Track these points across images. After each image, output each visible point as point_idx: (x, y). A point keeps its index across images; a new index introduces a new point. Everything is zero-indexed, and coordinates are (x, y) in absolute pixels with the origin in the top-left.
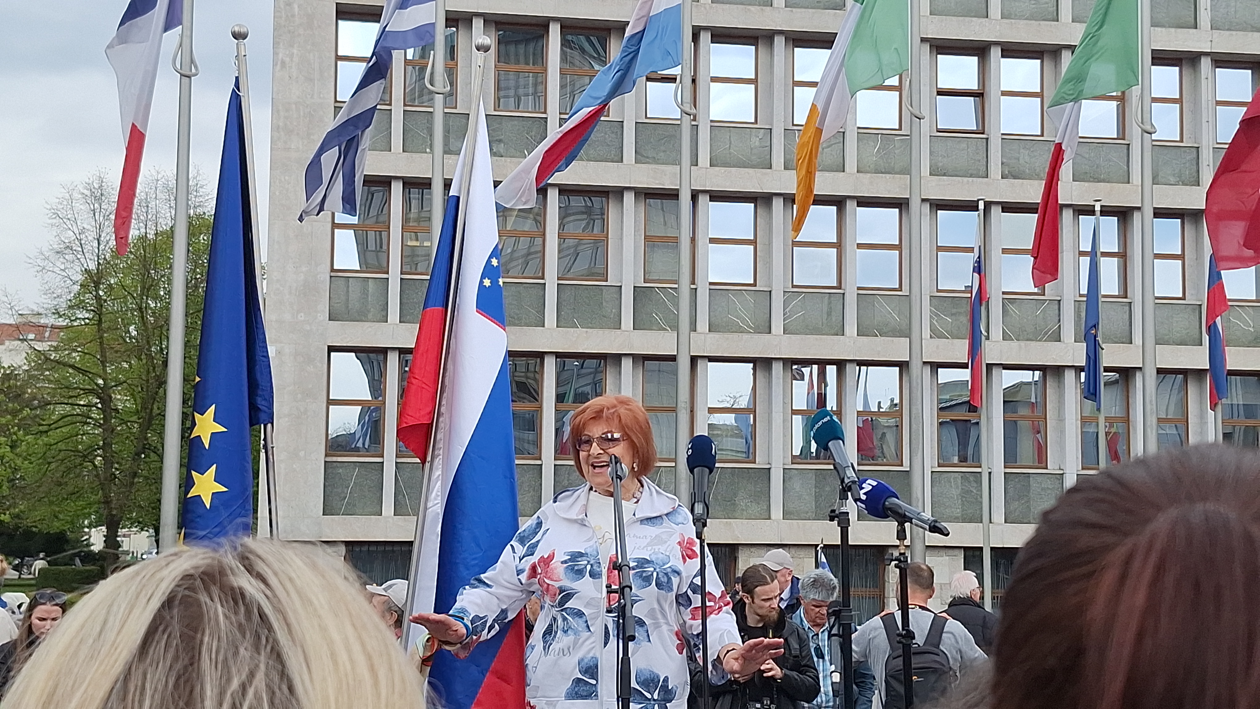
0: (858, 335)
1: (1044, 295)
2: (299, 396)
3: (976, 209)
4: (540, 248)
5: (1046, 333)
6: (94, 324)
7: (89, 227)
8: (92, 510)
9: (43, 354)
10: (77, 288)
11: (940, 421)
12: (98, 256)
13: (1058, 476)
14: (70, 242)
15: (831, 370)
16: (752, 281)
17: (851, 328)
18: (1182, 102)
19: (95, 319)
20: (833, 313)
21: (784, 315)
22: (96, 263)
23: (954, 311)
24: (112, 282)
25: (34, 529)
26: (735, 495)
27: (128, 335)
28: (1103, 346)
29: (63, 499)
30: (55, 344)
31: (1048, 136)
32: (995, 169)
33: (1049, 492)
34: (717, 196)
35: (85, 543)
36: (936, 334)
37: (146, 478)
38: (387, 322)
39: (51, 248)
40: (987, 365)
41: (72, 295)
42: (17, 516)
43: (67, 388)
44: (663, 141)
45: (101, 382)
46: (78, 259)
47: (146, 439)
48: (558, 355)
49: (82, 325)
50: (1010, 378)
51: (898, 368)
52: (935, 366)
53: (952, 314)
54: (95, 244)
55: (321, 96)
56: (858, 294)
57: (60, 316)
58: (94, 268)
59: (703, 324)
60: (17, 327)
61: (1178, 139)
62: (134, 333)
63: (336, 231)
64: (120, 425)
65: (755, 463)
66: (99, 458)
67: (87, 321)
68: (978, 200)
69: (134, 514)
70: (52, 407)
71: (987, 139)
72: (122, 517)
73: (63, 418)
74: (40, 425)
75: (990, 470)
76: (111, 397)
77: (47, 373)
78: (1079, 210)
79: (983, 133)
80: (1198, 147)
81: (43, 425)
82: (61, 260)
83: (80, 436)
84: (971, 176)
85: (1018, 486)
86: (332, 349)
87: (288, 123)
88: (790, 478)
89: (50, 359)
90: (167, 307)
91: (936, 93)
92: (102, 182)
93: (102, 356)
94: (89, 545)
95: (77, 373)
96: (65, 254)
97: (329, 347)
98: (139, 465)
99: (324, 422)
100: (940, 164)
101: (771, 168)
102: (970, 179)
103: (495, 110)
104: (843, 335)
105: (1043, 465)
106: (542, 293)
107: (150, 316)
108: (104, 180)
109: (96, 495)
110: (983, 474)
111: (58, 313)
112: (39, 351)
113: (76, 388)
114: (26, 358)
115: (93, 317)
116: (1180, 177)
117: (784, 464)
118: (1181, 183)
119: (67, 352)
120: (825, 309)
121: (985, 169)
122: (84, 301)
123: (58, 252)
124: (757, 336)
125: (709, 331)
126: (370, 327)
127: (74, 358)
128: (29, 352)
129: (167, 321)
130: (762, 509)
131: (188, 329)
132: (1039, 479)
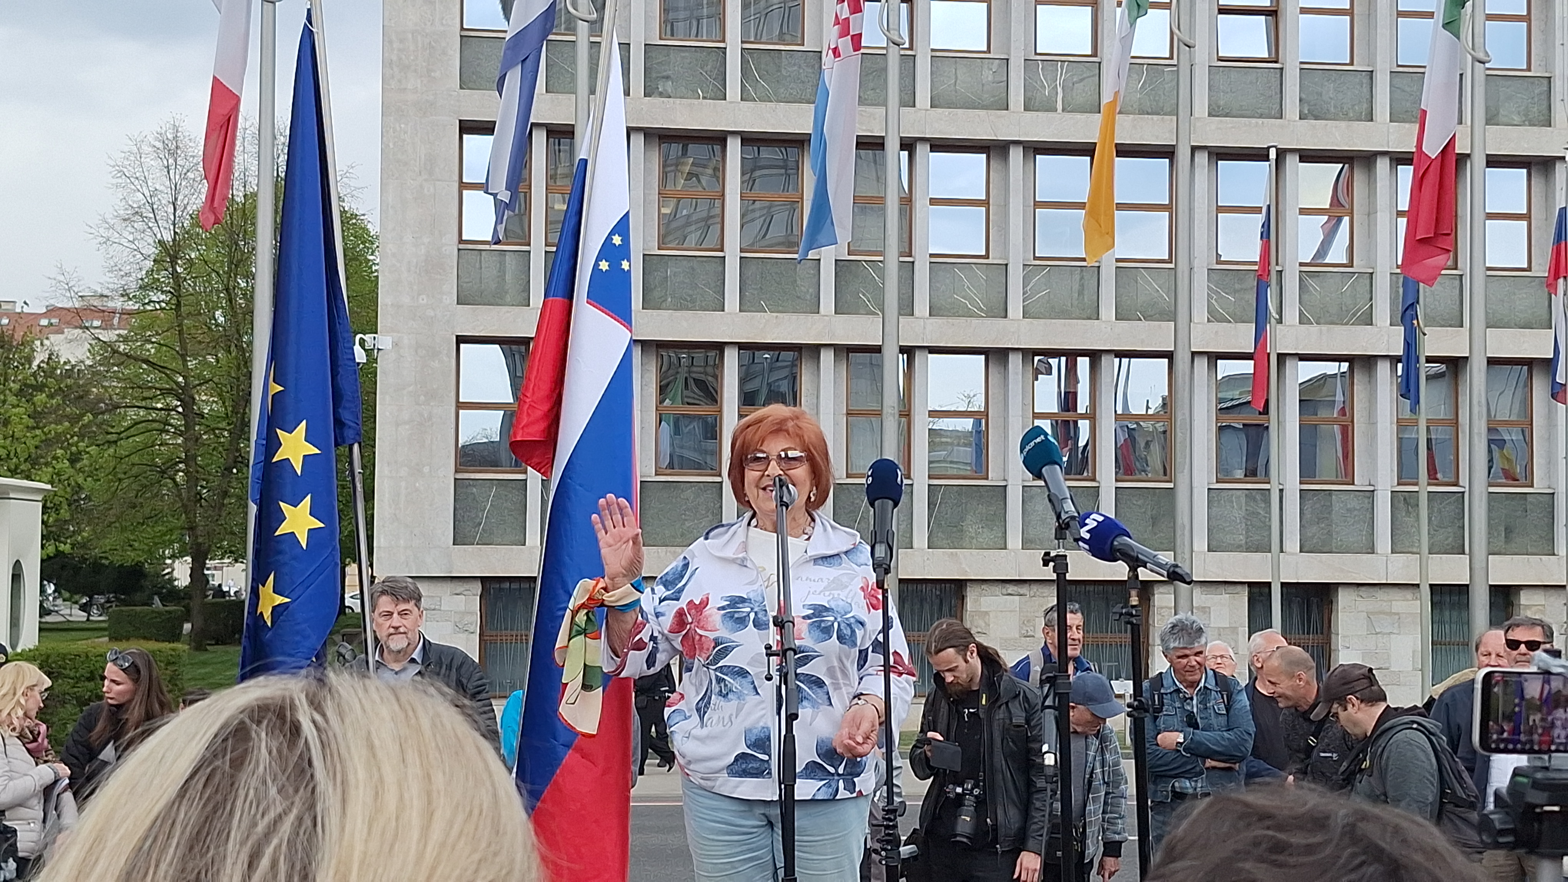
0: (1117, 319)
1: (1352, 266)
2: (422, 398)
3: (1266, 158)
4: (718, 211)
5: (1354, 315)
6: (171, 309)
7: (162, 188)
8: (173, 537)
9: (109, 346)
10: (149, 264)
11: (1219, 424)
12: (174, 225)
13: (1367, 494)
14: (139, 207)
15: (1083, 363)
16: (984, 253)
17: (1108, 311)
18: (1530, 20)
19: (173, 302)
20: (1086, 292)
21: (1024, 294)
22: (172, 232)
23: (1237, 286)
24: (193, 256)
25: (103, 561)
26: (962, 519)
27: (213, 322)
28: (1426, 330)
29: (138, 523)
30: (124, 332)
31: (1360, 65)
32: (1292, 107)
33: (1356, 513)
34: (940, 145)
35: (167, 577)
36: (1214, 316)
37: (239, 498)
38: (529, 305)
39: (116, 214)
40: (1279, 355)
41: (144, 272)
43: (139, 387)
44: (871, 77)
45: (181, 379)
46: (149, 227)
47: (238, 450)
48: (741, 346)
49: (157, 310)
50: (1308, 371)
51: (1166, 360)
52: (1214, 357)
53: (1236, 291)
54: (171, 209)
55: (444, 22)
56: (1117, 267)
57: (130, 299)
58: (170, 239)
59: (922, 306)
60: (77, 312)
61: (1525, 67)
62: (221, 320)
63: (465, 192)
64: (205, 433)
65: (987, 479)
66: (181, 474)
67: (163, 305)
68: (1269, 148)
69: (226, 543)
70: (122, 410)
71: (1282, 69)
72: (210, 546)
73: (136, 424)
74: (108, 433)
75: (1281, 487)
76: (194, 399)
77: (116, 368)
78: (1397, 159)
79: (1276, 62)
80: (1550, 77)
81: (112, 433)
82: (129, 229)
83: (157, 447)
84: (1261, 117)
85: (1318, 506)
86: (461, 340)
87: (404, 57)
88: (1032, 497)
89: (120, 353)
91: (1216, 11)
92: (177, 131)
93: (182, 348)
94: (172, 580)
95: (151, 369)
96: (134, 221)
97: (457, 336)
98: (230, 482)
99: (453, 431)
100: (1222, 103)
101: (1007, 109)
102: (1260, 121)
103: (660, 39)
104: (1098, 319)
105: (1349, 479)
106: (721, 269)
107: (240, 299)
108: (180, 129)
109: (178, 519)
110: (1272, 491)
111: (127, 295)
112: (105, 342)
113: (150, 388)
114: (89, 351)
115: (171, 299)
116: (1526, 115)
117: (1023, 481)
118: (1527, 123)
119: (139, 344)
120: (1076, 287)
121: (1279, 107)
122: (158, 280)
123: (125, 220)
124: (989, 321)
125: (930, 315)
126: (508, 312)
127: (148, 350)
128: (93, 342)
130: (995, 537)
132: (1343, 497)
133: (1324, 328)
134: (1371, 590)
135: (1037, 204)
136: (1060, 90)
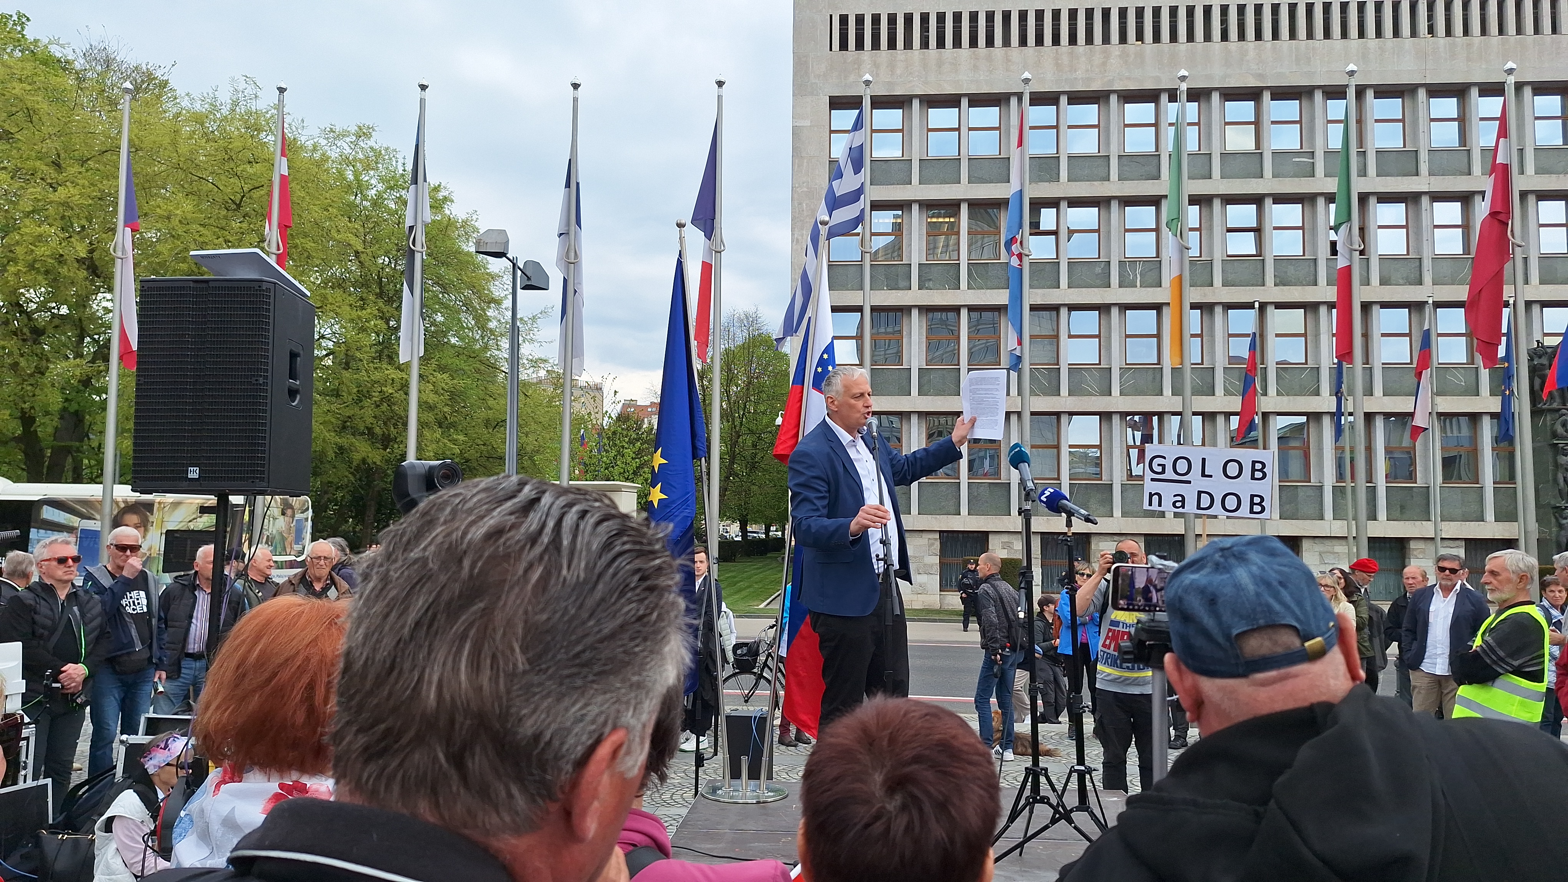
0: (1172, 395)
1: (1306, 364)
4: (957, 347)
5: (1309, 390)
13: (1319, 487)
15: (1154, 419)
16: (1097, 362)
17: (1167, 390)
18: (1408, 228)
20: (1155, 381)
21: (1120, 383)
26: (1088, 501)
28: (1348, 398)
31: (1309, 256)
32: (1270, 279)
33: (1312, 498)
34: (1073, 308)
36: (1227, 392)
40: (1264, 413)
50: (1284, 421)
51: (1201, 417)
52: (1228, 414)
53: (1240, 379)
59: (1064, 390)
65: (1102, 480)
68: (1255, 302)
71: (1264, 259)
79: (1260, 256)
80: (1421, 258)
84: (1251, 286)
85: (1290, 494)
88: (1126, 490)
91: (1226, 231)
100: (1230, 279)
101: (1109, 287)
103: (926, 261)
104: (1162, 395)
105: (1308, 480)
116: (1408, 279)
117: (1121, 481)
118: (1407, 283)
120: (1149, 378)
121: (1262, 280)
124: (1101, 398)
125: (1069, 395)
130: (1108, 511)
132: (1304, 488)
133: (1291, 398)
134: (1321, 540)
135: (1127, 336)
136: (1138, 276)
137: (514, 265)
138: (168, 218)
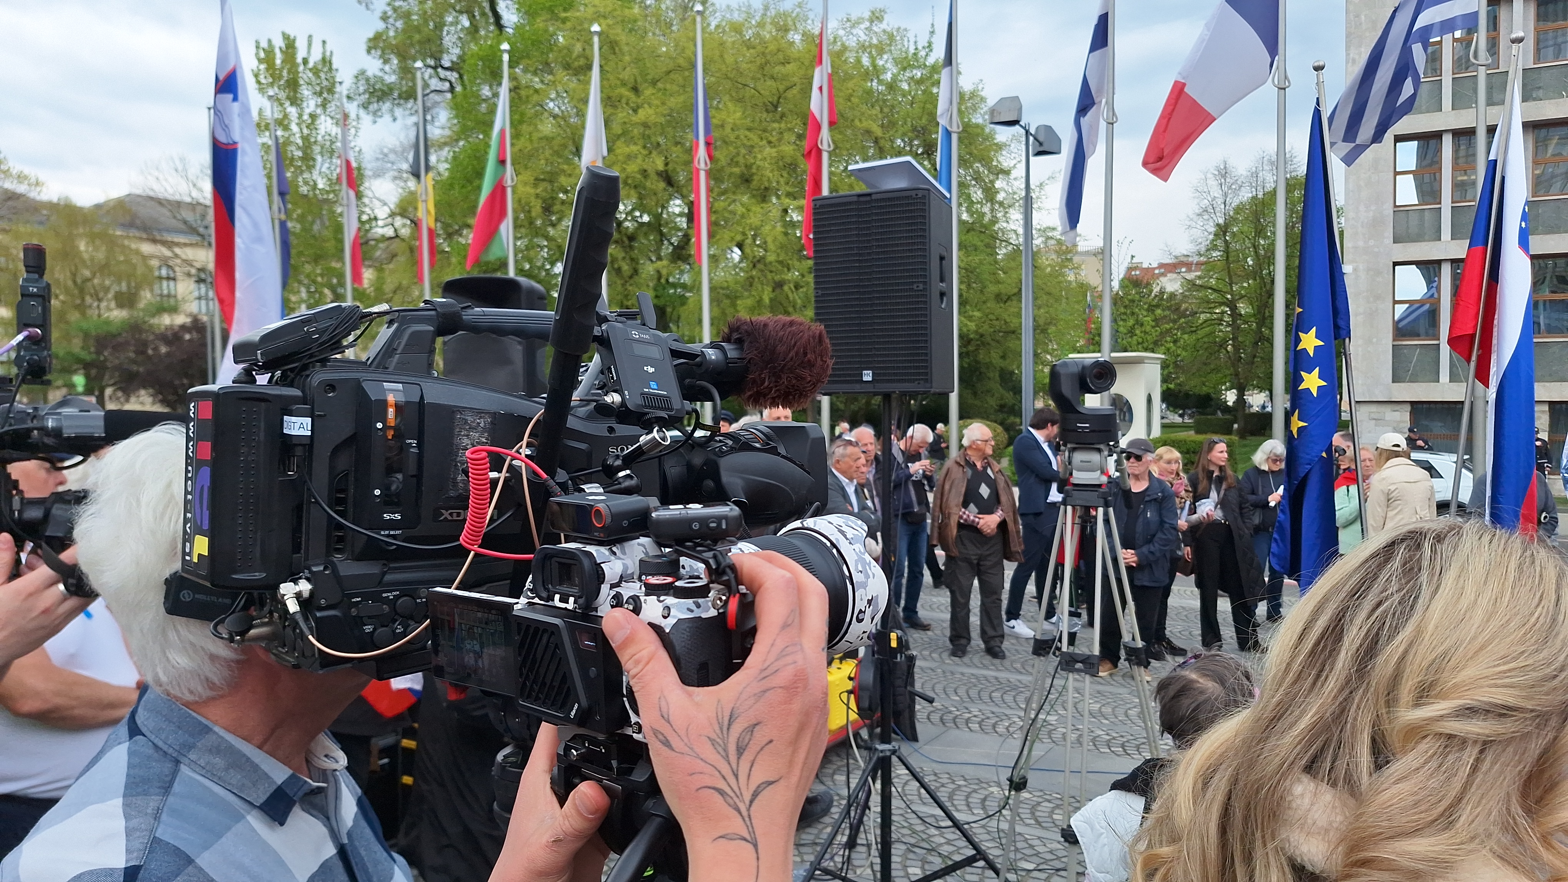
2: (1371, 299)
6: (1224, 260)
7: (1218, 195)
8: (1227, 380)
9: (1191, 282)
10: (1211, 237)
12: (1225, 215)
14: (1207, 208)
22: (1224, 219)
24: (1235, 230)
25: (1190, 392)
27: (1247, 264)
29: (1208, 372)
30: (1199, 273)
35: (1224, 400)
37: (1262, 358)
38: (1441, 240)
41: (1209, 241)
42: (1180, 385)
43: (1207, 302)
45: (1229, 297)
46: (1212, 217)
47: (1261, 332)
49: (1216, 260)
54: (1223, 205)
57: (1202, 256)
58: (1223, 223)
60: (1174, 265)
62: (1251, 263)
63: (1398, 177)
64: (1243, 324)
66: (1230, 346)
67: (1219, 257)
69: (1255, 382)
70: (1198, 315)
73: (1206, 321)
76: (1236, 307)
77: (1194, 293)
81: (1193, 327)
82: (1201, 219)
83: (1217, 333)
86: (1395, 264)
89: (1196, 285)
90: (1273, 244)
93: (1230, 280)
94: (1226, 402)
95: (1214, 292)
96: (1204, 216)
97: (1392, 262)
98: (1257, 350)
107: (1263, 251)
109: (1229, 370)
111: (1200, 254)
112: (1189, 280)
113: (1213, 302)
114: (1181, 285)
115: (1224, 255)
119: (1207, 279)
122: (1216, 244)
123: (1199, 215)
126: (1427, 245)
127: (1212, 282)
128: (1183, 280)
129: (1273, 253)
131: (1289, 257)
137: (1027, 132)
138: (722, 126)
